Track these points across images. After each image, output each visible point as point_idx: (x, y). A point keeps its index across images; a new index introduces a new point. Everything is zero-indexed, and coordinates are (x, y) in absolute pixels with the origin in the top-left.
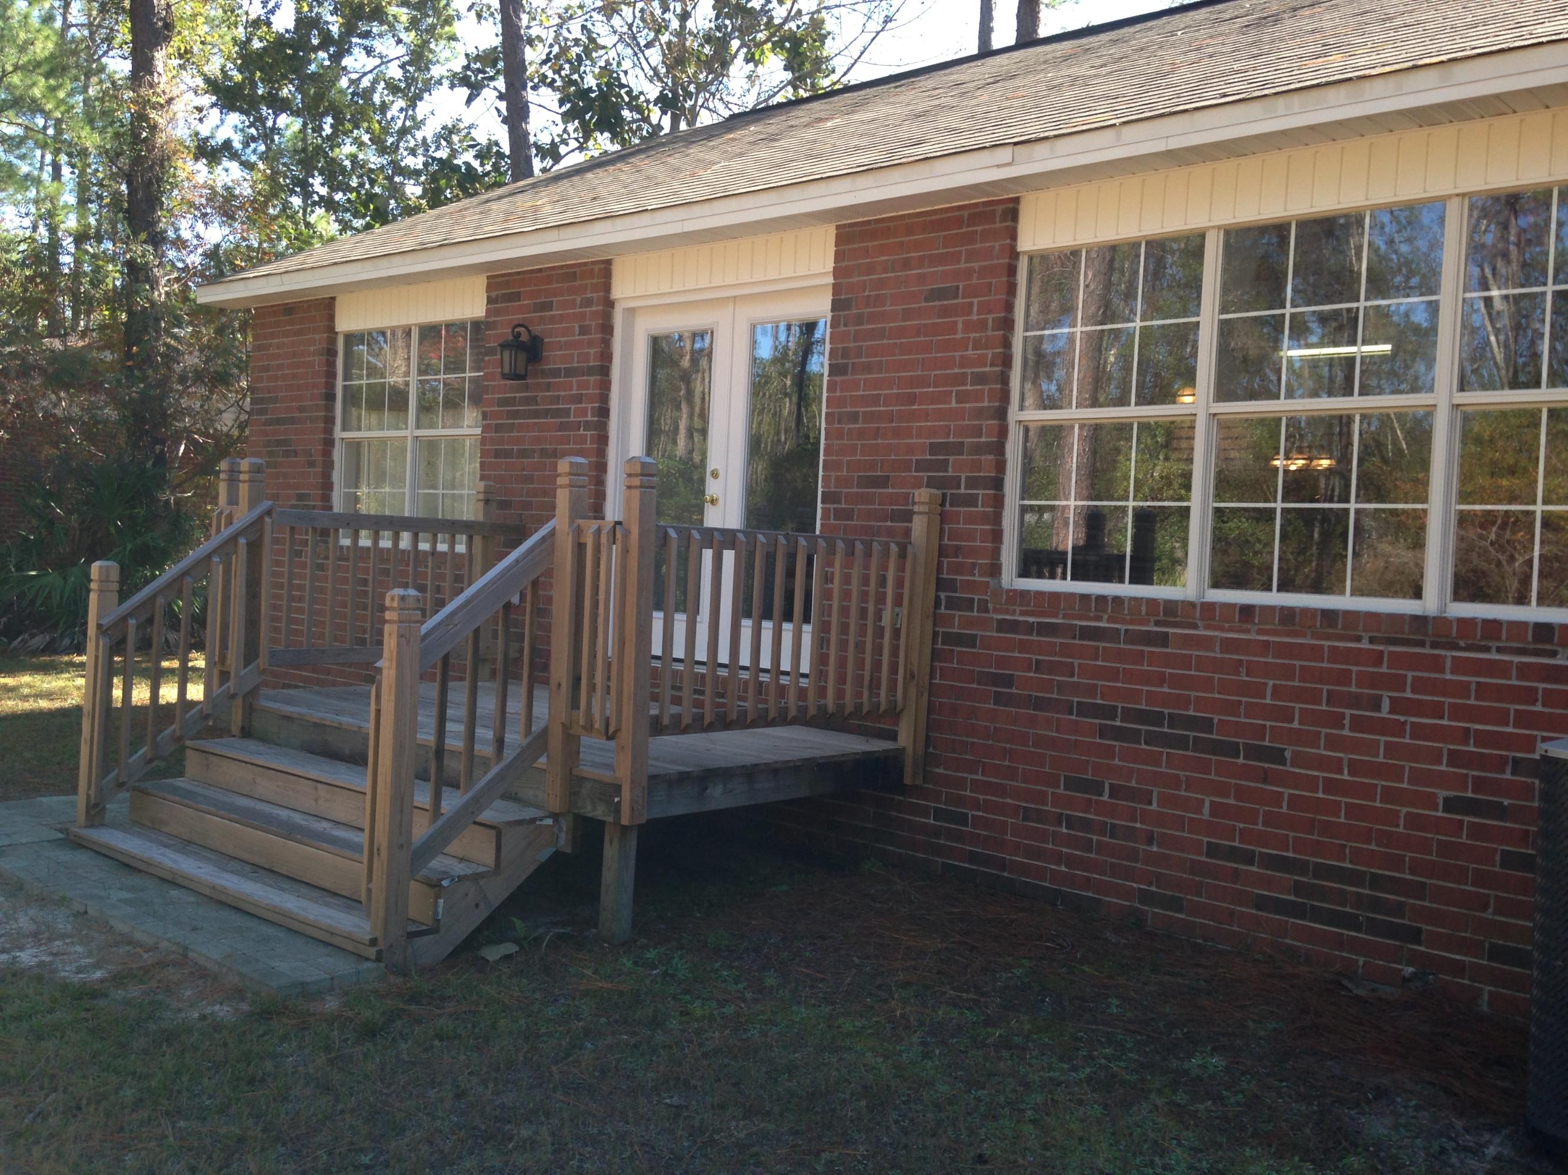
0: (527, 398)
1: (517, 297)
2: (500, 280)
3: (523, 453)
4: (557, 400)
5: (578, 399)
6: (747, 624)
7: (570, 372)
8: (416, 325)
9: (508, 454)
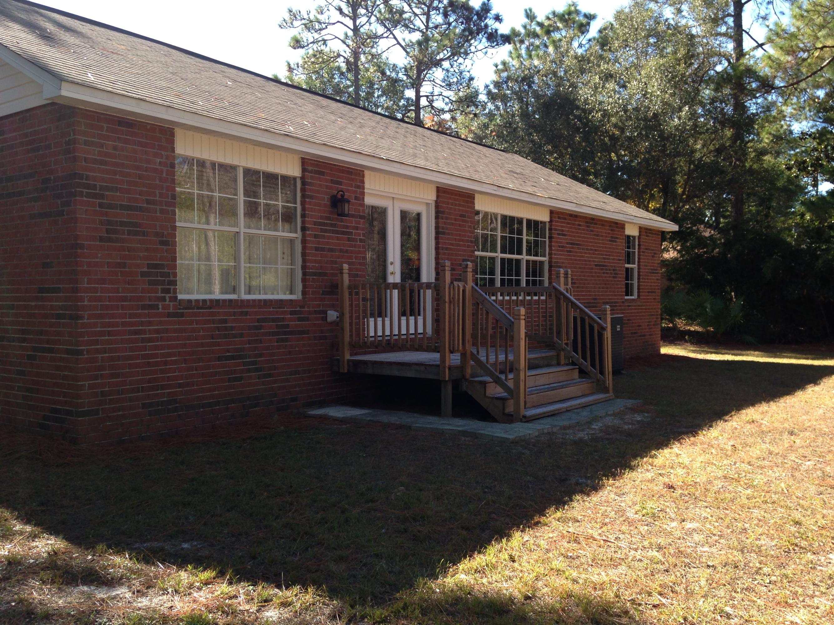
0: (332, 224)
1: (323, 173)
2: (313, 162)
3: (331, 250)
4: (347, 227)
5: (357, 228)
6: (404, 319)
7: (353, 216)
8: (242, 166)
9: (323, 249)
